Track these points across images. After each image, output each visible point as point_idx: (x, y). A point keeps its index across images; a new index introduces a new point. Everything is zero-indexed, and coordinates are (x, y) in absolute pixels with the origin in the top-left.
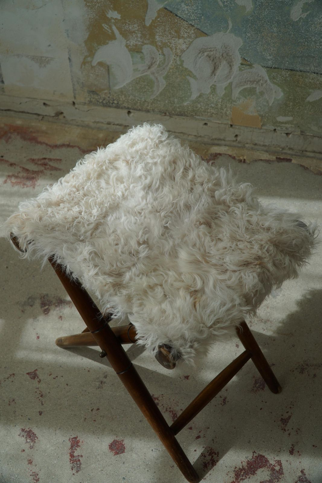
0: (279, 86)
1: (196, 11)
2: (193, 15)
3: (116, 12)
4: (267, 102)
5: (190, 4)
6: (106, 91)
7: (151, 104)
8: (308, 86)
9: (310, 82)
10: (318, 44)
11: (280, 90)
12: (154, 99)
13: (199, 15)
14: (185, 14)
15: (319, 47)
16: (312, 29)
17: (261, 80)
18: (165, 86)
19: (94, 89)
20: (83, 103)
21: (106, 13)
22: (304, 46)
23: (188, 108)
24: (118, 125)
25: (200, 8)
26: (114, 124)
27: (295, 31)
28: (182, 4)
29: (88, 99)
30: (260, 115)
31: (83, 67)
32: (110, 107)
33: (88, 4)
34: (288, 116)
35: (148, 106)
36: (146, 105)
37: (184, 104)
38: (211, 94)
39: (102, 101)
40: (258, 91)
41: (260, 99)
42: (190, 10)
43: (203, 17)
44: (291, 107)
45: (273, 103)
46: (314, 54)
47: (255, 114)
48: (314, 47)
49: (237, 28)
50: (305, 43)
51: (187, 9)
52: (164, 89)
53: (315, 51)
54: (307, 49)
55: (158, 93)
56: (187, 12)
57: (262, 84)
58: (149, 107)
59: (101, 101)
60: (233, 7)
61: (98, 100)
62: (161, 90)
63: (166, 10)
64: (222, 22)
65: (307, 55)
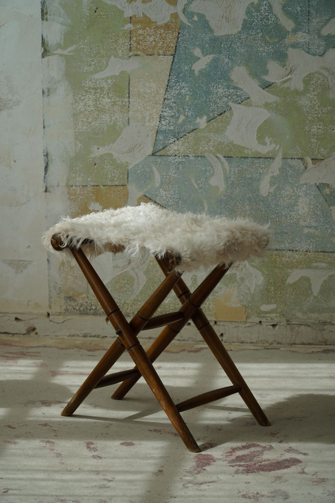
0: (258, 269)
1: (174, 196)
2: (171, 200)
3: (98, 204)
4: (249, 289)
5: (168, 189)
6: (84, 295)
7: (131, 306)
8: (285, 266)
9: (287, 261)
10: (289, 218)
11: (260, 273)
12: (135, 300)
13: (176, 200)
14: (164, 200)
15: (290, 221)
16: (281, 203)
17: (240, 265)
18: (145, 282)
19: (71, 294)
20: (58, 313)
21: (88, 206)
22: (276, 222)
23: (170, 306)
24: (95, 336)
25: (177, 192)
26: (90, 336)
27: (266, 207)
28: (160, 190)
29: (64, 307)
30: (243, 306)
31: (62, 268)
32: (87, 314)
33: (71, 197)
34: (271, 304)
35: (127, 309)
36: (125, 308)
37: (165, 302)
38: (192, 287)
39: (79, 308)
40: (238, 277)
41: (242, 286)
42: (168, 196)
43: (180, 202)
44: (272, 293)
45: (255, 290)
46: (286, 230)
47: (238, 305)
48: (286, 222)
49: (212, 209)
50: (276, 219)
51: (165, 195)
52: (145, 286)
53: (286, 226)
54: (279, 225)
55: (139, 292)
56: (165, 198)
57: (241, 268)
58: (129, 309)
59: (77, 308)
60: (207, 188)
61: (75, 307)
62: (141, 287)
63: (146, 198)
64: (198, 204)
65: (280, 231)
